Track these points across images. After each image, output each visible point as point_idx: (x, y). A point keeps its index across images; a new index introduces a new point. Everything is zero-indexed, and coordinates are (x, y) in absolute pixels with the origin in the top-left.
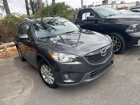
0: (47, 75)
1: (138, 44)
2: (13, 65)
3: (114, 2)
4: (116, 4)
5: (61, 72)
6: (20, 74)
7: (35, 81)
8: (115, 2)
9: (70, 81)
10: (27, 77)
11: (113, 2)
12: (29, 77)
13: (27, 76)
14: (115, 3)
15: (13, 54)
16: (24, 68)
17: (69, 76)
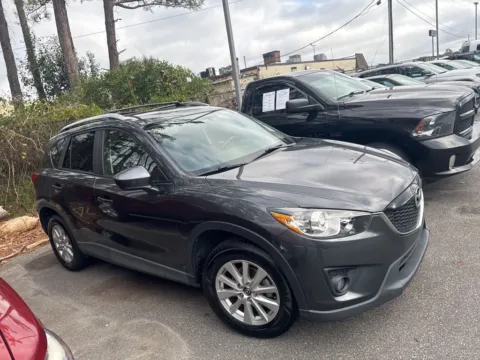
0: (246, 297)
1: (448, 170)
2: (38, 293)
3: (295, 57)
4: (301, 63)
5: (326, 269)
6: (101, 317)
7: (180, 329)
8: (299, 56)
9: (349, 296)
10: (135, 321)
11: (292, 57)
12: (147, 321)
13: (135, 317)
14: (298, 60)
15: (10, 251)
16: (96, 292)
17: (346, 280)
